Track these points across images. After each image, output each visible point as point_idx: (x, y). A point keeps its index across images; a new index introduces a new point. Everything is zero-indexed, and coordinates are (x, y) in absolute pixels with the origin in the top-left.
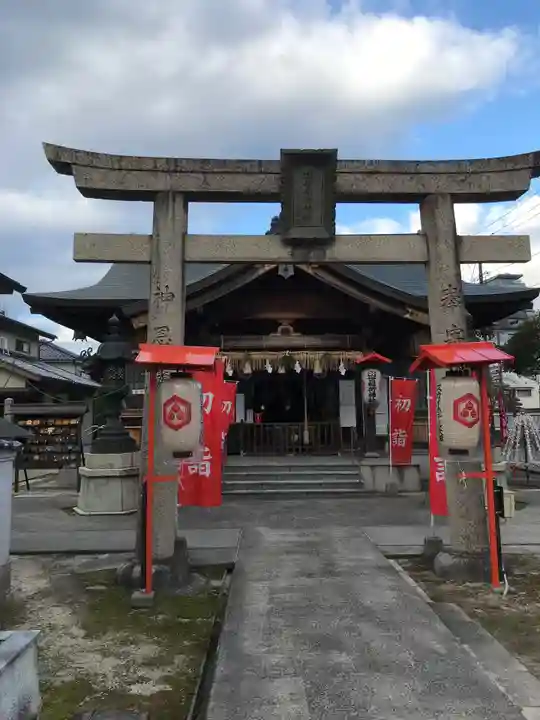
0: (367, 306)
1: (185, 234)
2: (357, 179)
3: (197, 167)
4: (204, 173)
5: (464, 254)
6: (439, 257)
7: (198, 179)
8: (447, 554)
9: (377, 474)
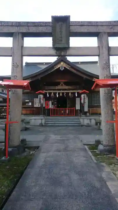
0: (83, 77)
1: (22, 47)
2: (77, 27)
3: (26, 24)
4: (28, 26)
5: (111, 53)
6: (103, 54)
7: (26, 28)
8: (102, 145)
9: (85, 121)
